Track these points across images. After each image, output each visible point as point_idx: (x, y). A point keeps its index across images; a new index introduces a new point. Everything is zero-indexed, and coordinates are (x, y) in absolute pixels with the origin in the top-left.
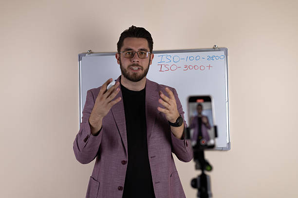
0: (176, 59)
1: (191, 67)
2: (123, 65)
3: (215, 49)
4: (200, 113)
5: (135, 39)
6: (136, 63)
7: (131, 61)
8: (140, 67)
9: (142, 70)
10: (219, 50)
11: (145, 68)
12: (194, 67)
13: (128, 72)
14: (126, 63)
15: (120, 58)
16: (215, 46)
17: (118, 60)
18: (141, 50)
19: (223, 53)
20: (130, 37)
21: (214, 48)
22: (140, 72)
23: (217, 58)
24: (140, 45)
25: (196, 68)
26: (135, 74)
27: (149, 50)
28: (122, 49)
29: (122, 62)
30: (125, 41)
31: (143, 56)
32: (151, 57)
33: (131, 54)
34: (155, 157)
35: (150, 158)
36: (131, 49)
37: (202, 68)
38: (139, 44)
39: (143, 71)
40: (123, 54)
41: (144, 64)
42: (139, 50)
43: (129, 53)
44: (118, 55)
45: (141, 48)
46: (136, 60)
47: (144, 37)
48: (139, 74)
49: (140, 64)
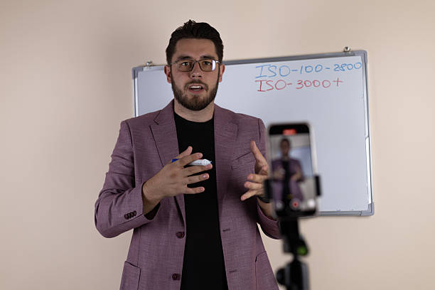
0: (284, 71)
1: (308, 84)
2: (176, 84)
3: (346, 53)
4: (286, 154)
5: (195, 40)
6: (196, 78)
7: (189, 76)
8: (203, 86)
9: (207, 90)
10: (353, 54)
11: (211, 87)
12: (314, 82)
13: (184, 95)
14: (182, 81)
15: (171, 73)
16: (347, 48)
17: (169, 76)
18: (205, 57)
19: (359, 59)
20: (187, 37)
21: (345, 51)
22: (204, 95)
23: (350, 67)
24: (202, 50)
25: (316, 83)
26: (195, 98)
27: (217, 57)
28: (175, 58)
29: (175, 80)
30: (179, 44)
31: (207, 68)
32: (221, 70)
33: (190, 65)
34: (229, 230)
35: (222, 232)
36: (188, 57)
37: (325, 84)
38: (202, 48)
39: (209, 91)
40: (175, 66)
41: (209, 80)
42: (201, 57)
43: (185, 63)
44: (168, 68)
45: (204, 54)
46: (197, 73)
47: (208, 38)
48: (202, 98)
49: (203, 81)
